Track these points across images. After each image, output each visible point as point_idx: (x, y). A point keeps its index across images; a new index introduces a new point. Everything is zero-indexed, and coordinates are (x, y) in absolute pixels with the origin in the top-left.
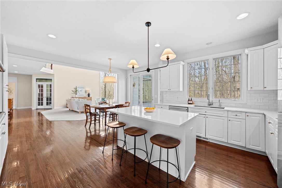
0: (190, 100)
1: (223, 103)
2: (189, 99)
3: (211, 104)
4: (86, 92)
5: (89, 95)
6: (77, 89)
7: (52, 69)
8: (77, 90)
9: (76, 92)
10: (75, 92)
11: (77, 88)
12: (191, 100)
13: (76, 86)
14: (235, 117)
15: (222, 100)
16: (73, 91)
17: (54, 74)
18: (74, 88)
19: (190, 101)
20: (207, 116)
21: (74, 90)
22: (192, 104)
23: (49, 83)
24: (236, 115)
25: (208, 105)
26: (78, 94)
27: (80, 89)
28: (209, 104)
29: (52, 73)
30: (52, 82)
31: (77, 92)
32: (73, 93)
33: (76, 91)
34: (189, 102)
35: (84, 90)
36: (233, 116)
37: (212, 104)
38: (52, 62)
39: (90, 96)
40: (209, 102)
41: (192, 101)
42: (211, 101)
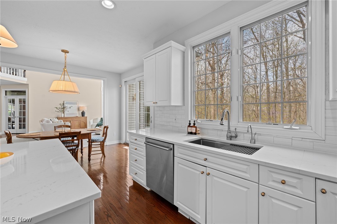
0: (192, 125)
1: (260, 135)
2: (190, 124)
3: (233, 135)
4: (79, 109)
5: (83, 114)
6: (65, 105)
7: (24, 76)
9: (64, 110)
10: (62, 110)
11: (65, 103)
12: (194, 124)
13: (64, 101)
14: (281, 186)
15: (259, 127)
16: (57, 108)
17: (28, 84)
18: (61, 104)
19: (192, 127)
20: (209, 170)
22: (195, 134)
23: (22, 97)
24: (283, 182)
25: (227, 137)
26: (67, 112)
27: (69, 106)
28: (230, 134)
29: (26, 83)
30: (25, 95)
32: (58, 111)
33: (64, 108)
34: (190, 130)
35: (75, 107)
36: (274, 181)
37: (236, 137)
38: (25, 68)
39: (85, 116)
40: (229, 131)
41: (196, 127)
42: (232, 129)
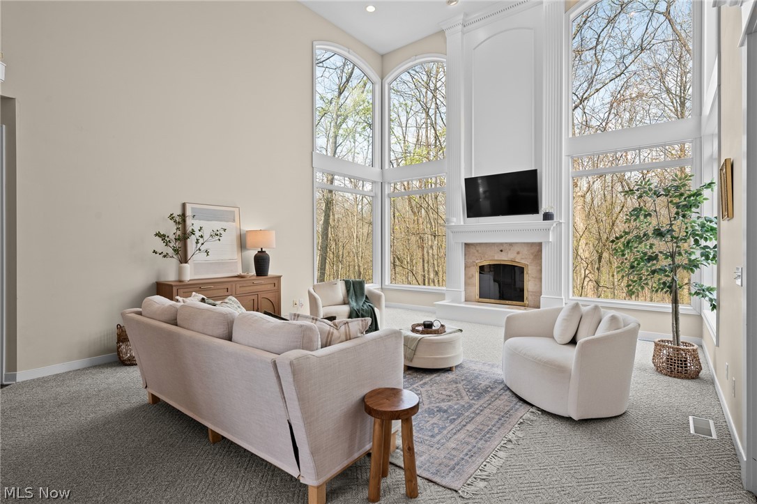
4: (242, 244)
5: (261, 263)
6: (189, 221)
8: (189, 229)
9: (181, 245)
10: (178, 245)
11: (189, 213)
13: (184, 205)
16: (163, 237)
18: (171, 217)
21: (171, 230)
26: (196, 258)
27: (209, 226)
31: (191, 242)
32: (164, 249)
33: (185, 237)
35: (230, 231)
39: (272, 271)
